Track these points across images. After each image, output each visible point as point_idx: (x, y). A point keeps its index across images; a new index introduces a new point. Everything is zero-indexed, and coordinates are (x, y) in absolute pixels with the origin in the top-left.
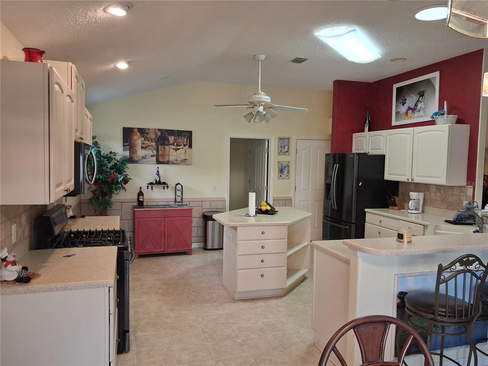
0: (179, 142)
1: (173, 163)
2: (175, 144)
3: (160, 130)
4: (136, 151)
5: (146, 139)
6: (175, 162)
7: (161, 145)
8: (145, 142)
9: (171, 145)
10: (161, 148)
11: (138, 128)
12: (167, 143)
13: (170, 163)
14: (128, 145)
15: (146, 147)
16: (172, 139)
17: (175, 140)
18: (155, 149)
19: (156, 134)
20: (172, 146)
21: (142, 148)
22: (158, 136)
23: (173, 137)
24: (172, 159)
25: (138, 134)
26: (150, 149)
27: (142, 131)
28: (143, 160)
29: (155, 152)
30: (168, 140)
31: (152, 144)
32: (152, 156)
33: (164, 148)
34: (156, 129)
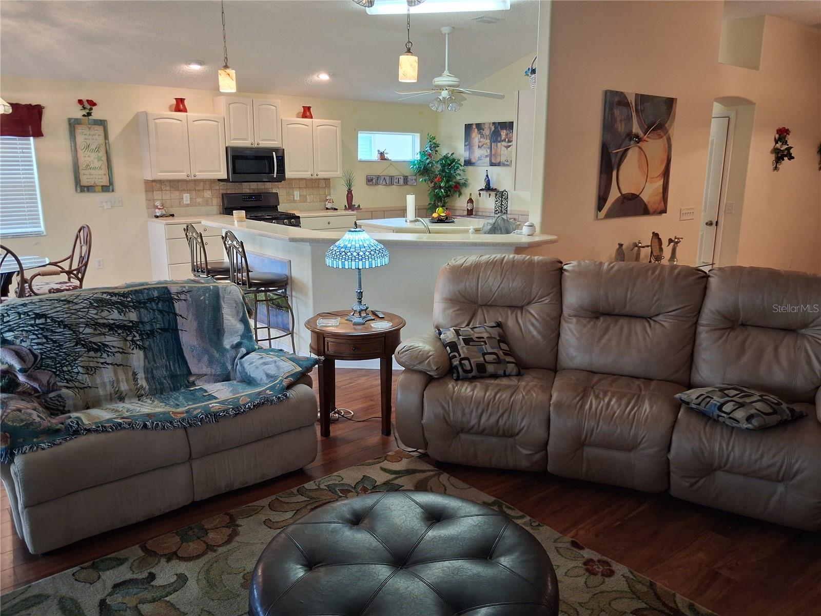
0: (510, 138)
1: (504, 165)
2: (507, 140)
3: (494, 123)
4: (474, 151)
5: (482, 136)
6: (506, 163)
7: (494, 142)
8: (481, 140)
9: (503, 141)
10: (494, 145)
11: (476, 124)
12: (499, 139)
13: (501, 164)
14: (468, 145)
15: (482, 146)
16: (504, 134)
17: (507, 135)
18: (489, 148)
19: (490, 129)
20: (504, 143)
21: (479, 147)
22: (492, 131)
23: (505, 131)
24: (503, 159)
25: (476, 130)
26: (485, 148)
27: (479, 126)
28: (479, 162)
29: (489, 151)
30: (500, 135)
31: (487, 141)
32: (487, 156)
33: (497, 146)
34: (490, 123)
